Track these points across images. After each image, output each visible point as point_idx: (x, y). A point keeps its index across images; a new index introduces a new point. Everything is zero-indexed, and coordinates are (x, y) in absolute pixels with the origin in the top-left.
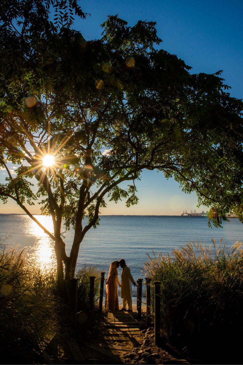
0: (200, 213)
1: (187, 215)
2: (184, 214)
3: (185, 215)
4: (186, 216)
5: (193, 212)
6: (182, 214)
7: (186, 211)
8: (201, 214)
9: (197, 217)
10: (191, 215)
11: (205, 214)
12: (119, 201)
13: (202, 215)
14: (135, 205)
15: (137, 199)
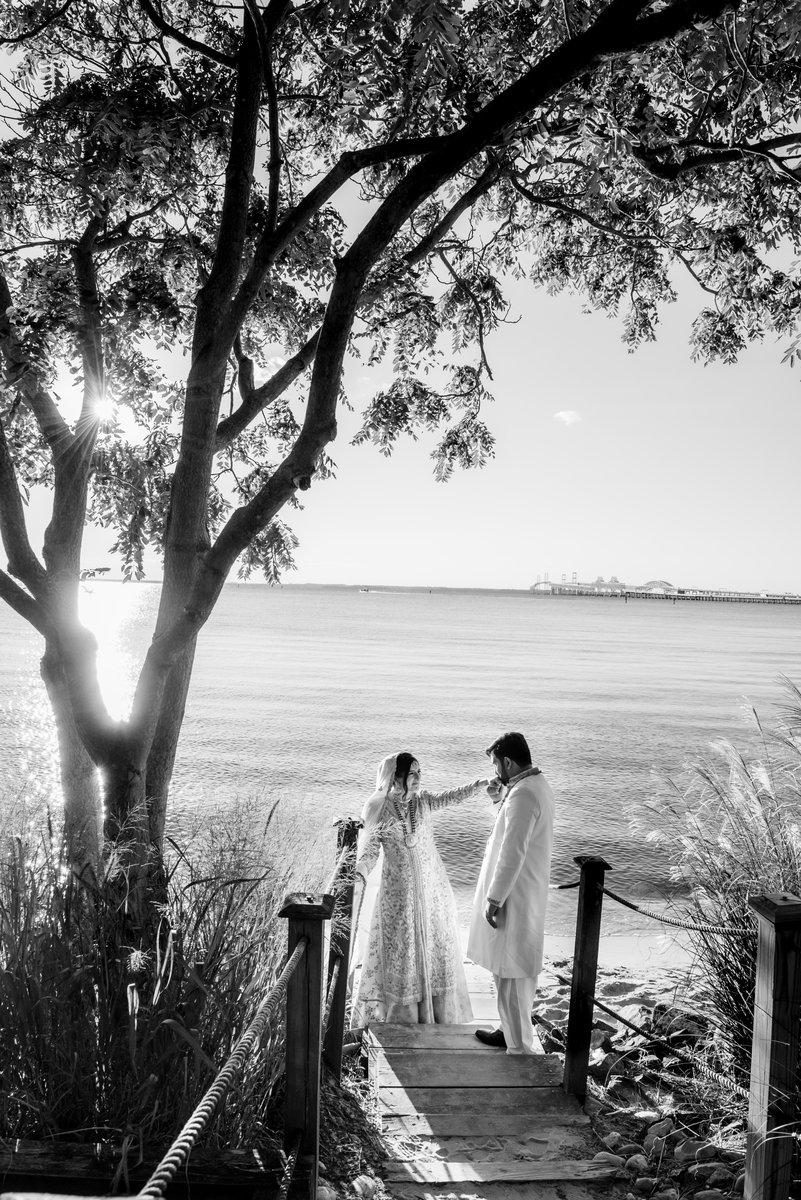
0: (590, 582)
1: (550, 588)
2: (538, 584)
3: (542, 587)
4: (546, 593)
5: (569, 580)
6: (533, 584)
7: (546, 575)
8: (592, 585)
9: (580, 594)
10: (560, 590)
11: (605, 586)
12: (402, 436)
13: (596, 589)
14: (474, 470)
15: (487, 441)
